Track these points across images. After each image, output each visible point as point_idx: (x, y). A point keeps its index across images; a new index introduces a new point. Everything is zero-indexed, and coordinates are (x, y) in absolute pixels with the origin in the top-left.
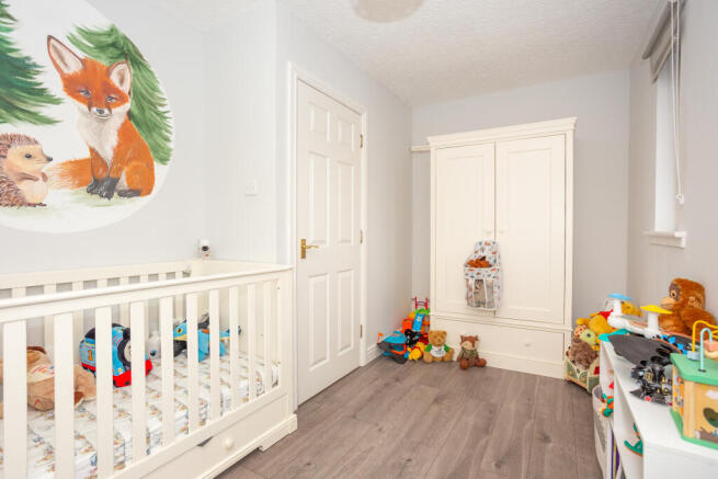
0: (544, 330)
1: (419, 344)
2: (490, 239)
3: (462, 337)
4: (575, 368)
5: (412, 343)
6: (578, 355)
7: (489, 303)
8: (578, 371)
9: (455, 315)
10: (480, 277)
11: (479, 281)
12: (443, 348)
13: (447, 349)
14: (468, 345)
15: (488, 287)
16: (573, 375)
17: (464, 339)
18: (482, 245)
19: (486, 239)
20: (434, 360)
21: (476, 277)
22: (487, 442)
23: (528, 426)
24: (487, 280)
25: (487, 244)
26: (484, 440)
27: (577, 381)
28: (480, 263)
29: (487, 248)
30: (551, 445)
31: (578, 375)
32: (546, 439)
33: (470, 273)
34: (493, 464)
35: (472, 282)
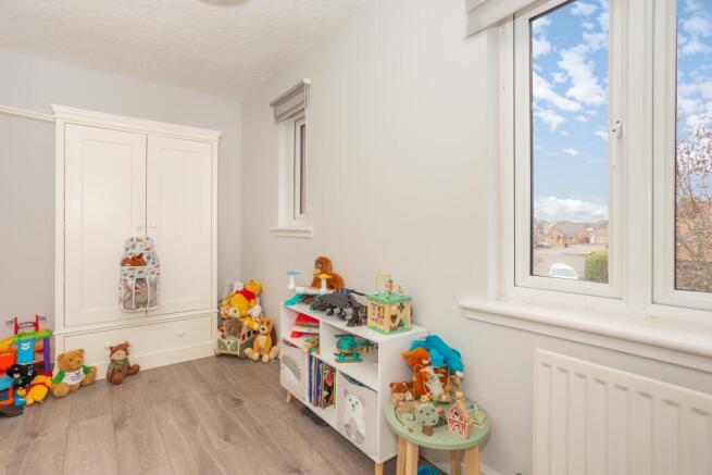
0: (193, 317)
1: (40, 378)
2: (142, 235)
3: (111, 348)
4: (225, 341)
5: (27, 383)
6: (233, 329)
7: (152, 301)
8: (229, 343)
9: (103, 325)
10: (142, 276)
11: (140, 281)
12: (82, 369)
13: (87, 371)
14: (120, 355)
15: (151, 284)
16: (225, 348)
17: (113, 350)
18: (133, 242)
19: (136, 235)
20: (72, 390)
21: (138, 276)
22: (203, 429)
23: (220, 401)
24: (149, 277)
25: (138, 240)
26: (199, 431)
27: (228, 351)
28: (137, 261)
29: (139, 244)
30: (246, 404)
31: (229, 346)
32: (239, 402)
33: (130, 273)
34: (223, 441)
35: (132, 283)
